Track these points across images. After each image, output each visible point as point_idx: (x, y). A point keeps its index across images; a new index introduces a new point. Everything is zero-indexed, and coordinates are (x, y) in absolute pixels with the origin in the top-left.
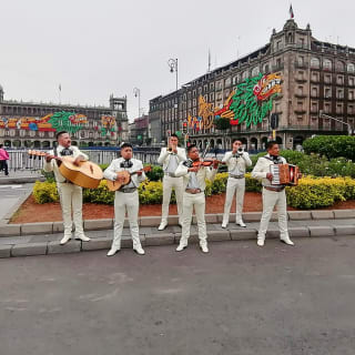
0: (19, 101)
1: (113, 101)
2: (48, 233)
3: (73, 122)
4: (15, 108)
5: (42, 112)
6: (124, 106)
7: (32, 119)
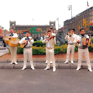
0: (20, 25)
1: (51, 23)
2: (6, 62)
3: (37, 31)
4: (19, 27)
5: (27, 28)
6: (54, 24)
7: (24, 30)
